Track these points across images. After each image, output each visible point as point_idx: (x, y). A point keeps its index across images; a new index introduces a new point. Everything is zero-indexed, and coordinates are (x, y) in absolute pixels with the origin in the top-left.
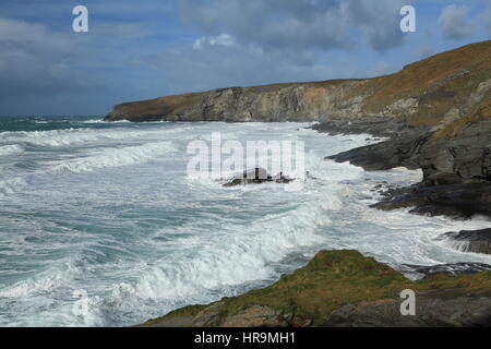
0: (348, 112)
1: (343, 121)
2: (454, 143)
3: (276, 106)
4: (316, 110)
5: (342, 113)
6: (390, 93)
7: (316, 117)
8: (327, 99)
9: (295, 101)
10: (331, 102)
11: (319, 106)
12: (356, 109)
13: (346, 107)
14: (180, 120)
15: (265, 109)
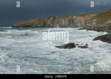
0: (91, 24)
1: (90, 27)
3: (67, 22)
4: (80, 24)
5: (89, 25)
6: (106, 18)
7: (80, 26)
8: (83, 20)
9: (73, 21)
10: (85, 21)
11: (81, 23)
12: (94, 23)
14: (36, 27)
15: (63, 24)
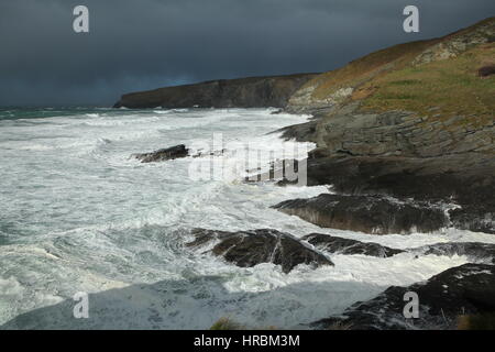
0: (303, 100)
2: (328, 123)
3: (253, 95)
6: (334, 84)
9: (269, 91)
13: (302, 95)
15: (244, 98)
